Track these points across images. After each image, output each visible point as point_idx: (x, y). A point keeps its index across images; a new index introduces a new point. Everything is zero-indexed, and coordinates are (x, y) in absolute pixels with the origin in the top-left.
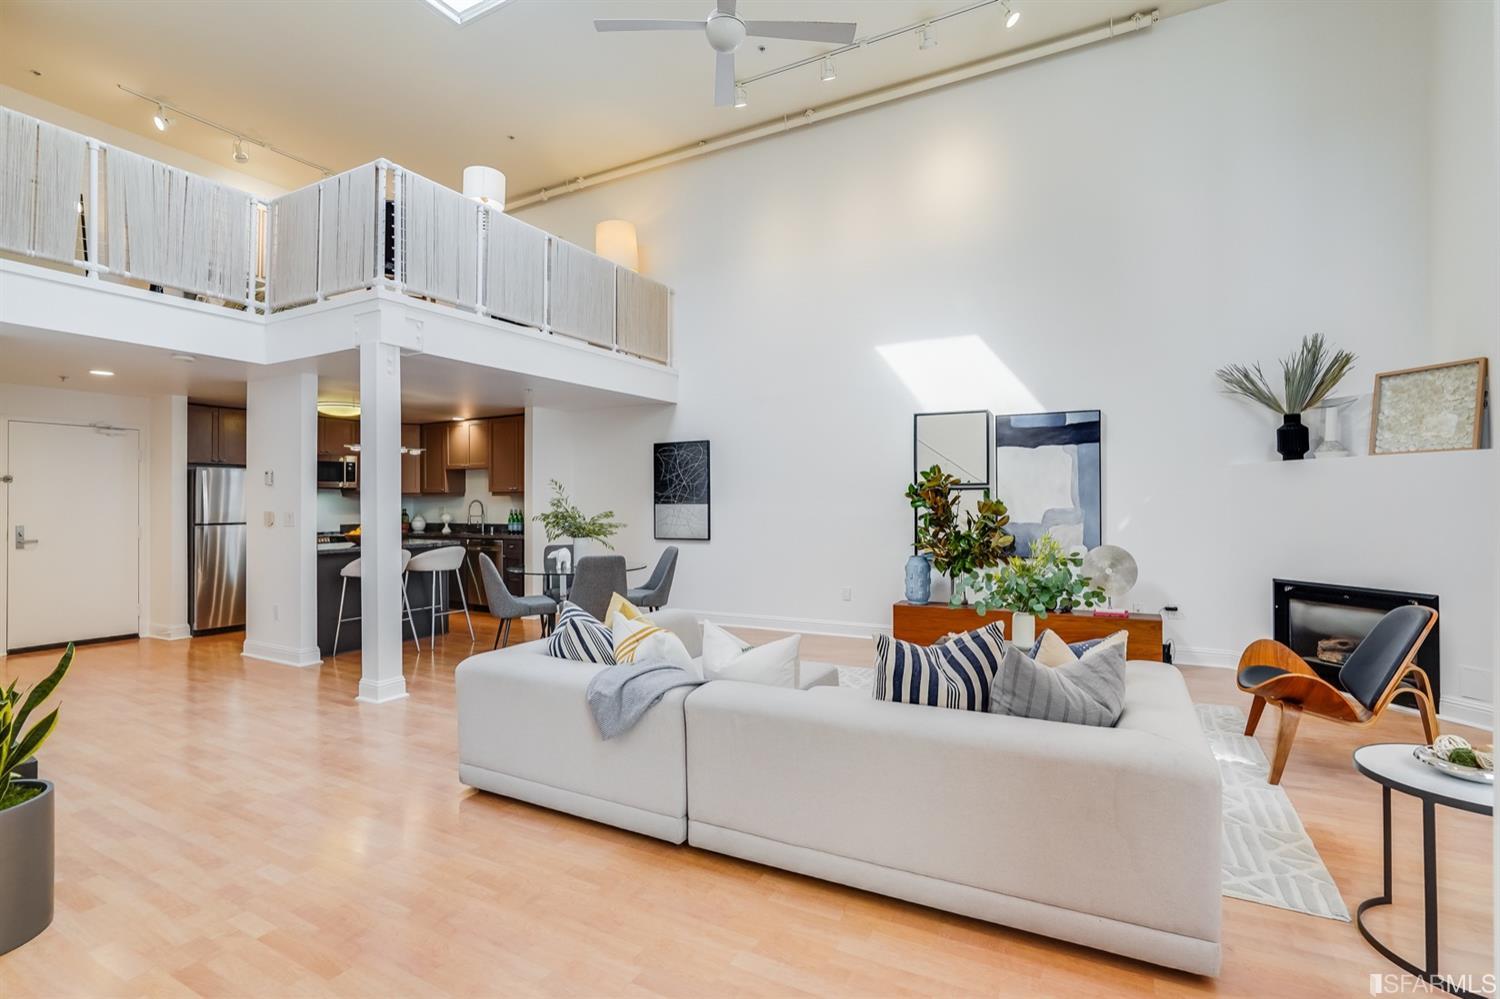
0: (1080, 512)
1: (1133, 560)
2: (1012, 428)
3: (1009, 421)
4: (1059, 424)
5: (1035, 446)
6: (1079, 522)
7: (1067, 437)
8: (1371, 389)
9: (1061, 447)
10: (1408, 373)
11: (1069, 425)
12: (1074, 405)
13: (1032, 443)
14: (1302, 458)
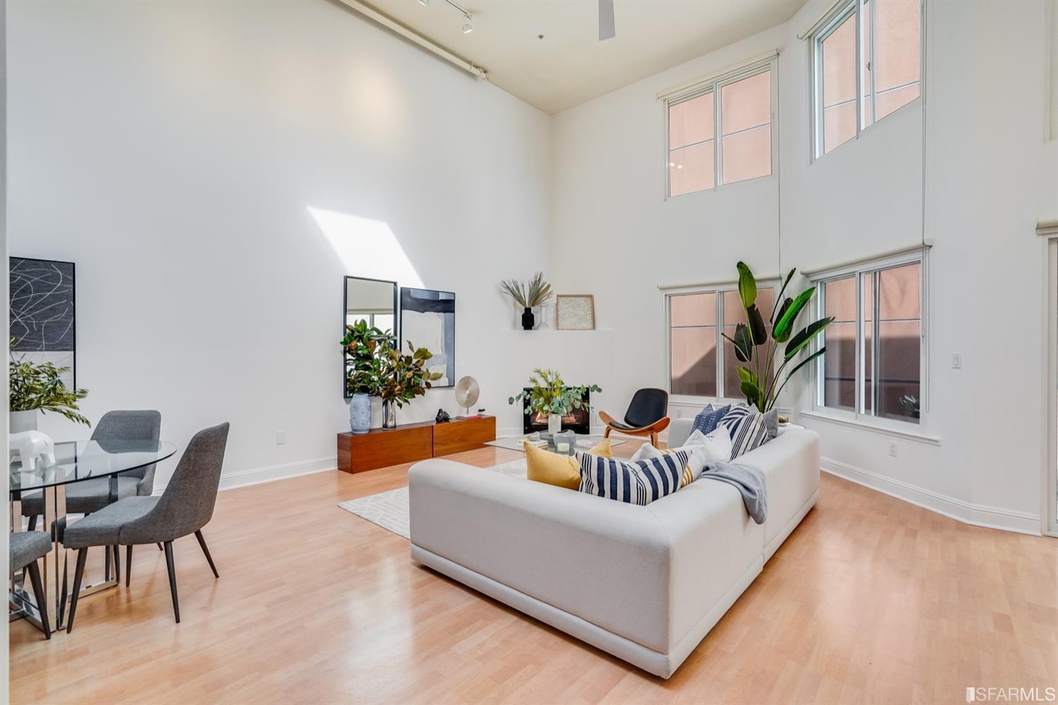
0: (445, 356)
1: (477, 382)
2: (411, 297)
3: (410, 292)
4: (436, 299)
5: (423, 312)
6: (444, 363)
7: (439, 308)
8: (555, 301)
9: (436, 314)
10: (568, 296)
11: (442, 300)
12: (443, 286)
13: (421, 310)
14: (531, 329)
